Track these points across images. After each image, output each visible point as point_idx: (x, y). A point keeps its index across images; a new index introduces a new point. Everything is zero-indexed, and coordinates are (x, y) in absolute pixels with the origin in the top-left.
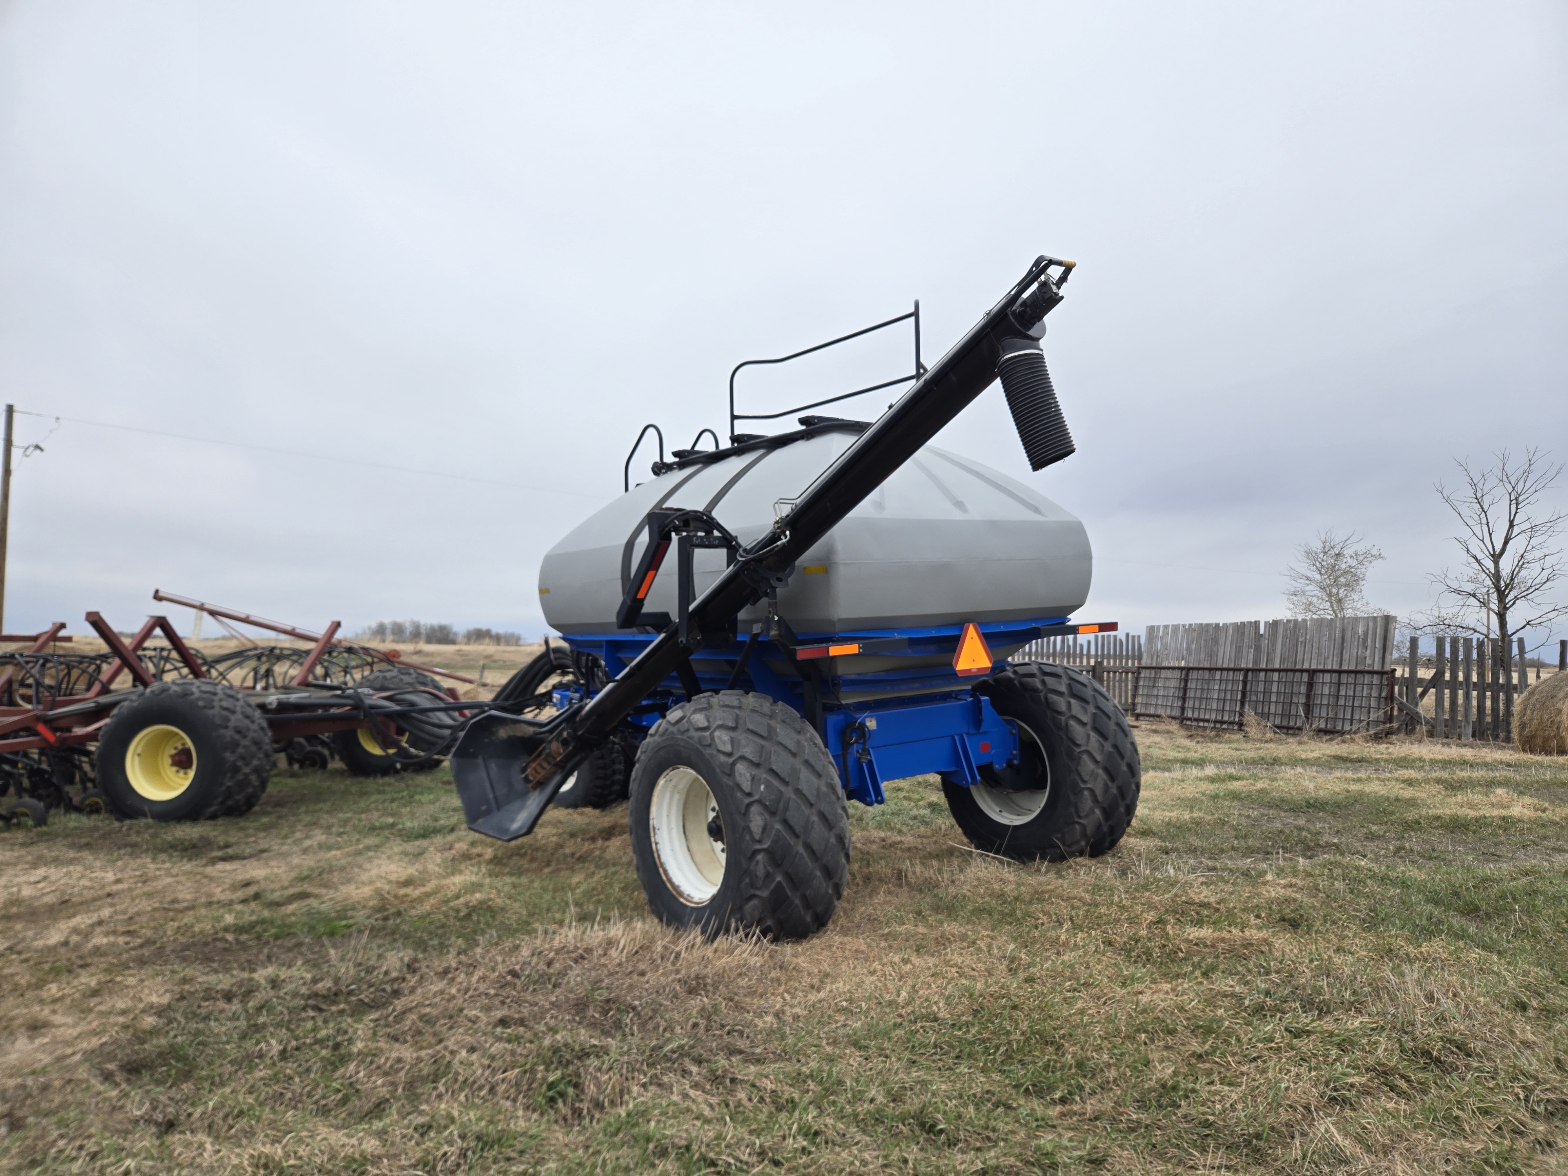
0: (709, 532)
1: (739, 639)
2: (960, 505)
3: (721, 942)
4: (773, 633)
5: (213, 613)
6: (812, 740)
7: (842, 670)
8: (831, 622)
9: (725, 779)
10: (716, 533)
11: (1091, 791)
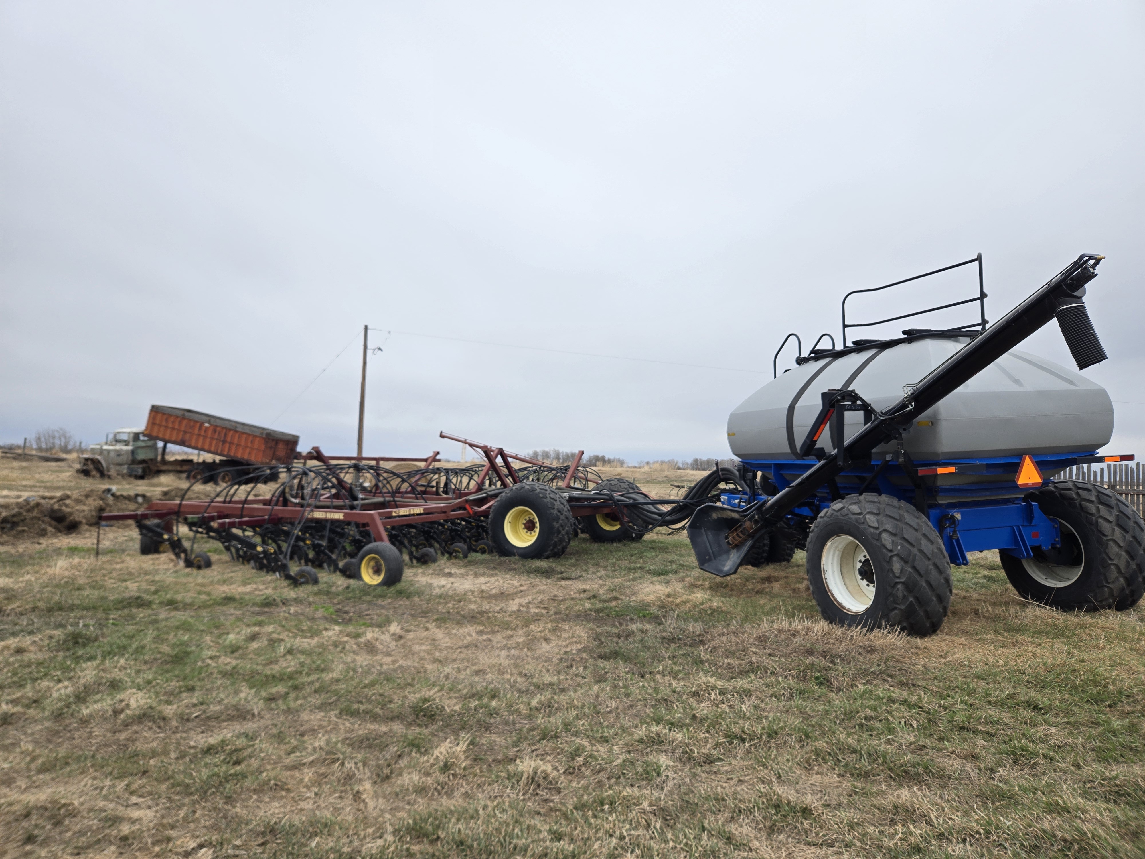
0: (854, 402)
1: (873, 463)
2: (1017, 381)
3: (877, 632)
4: (901, 460)
5: (471, 445)
6: (925, 522)
7: (940, 483)
8: (937, 454)
9: (875, 542)
10: (859, 402)
11: (1117, 566)
